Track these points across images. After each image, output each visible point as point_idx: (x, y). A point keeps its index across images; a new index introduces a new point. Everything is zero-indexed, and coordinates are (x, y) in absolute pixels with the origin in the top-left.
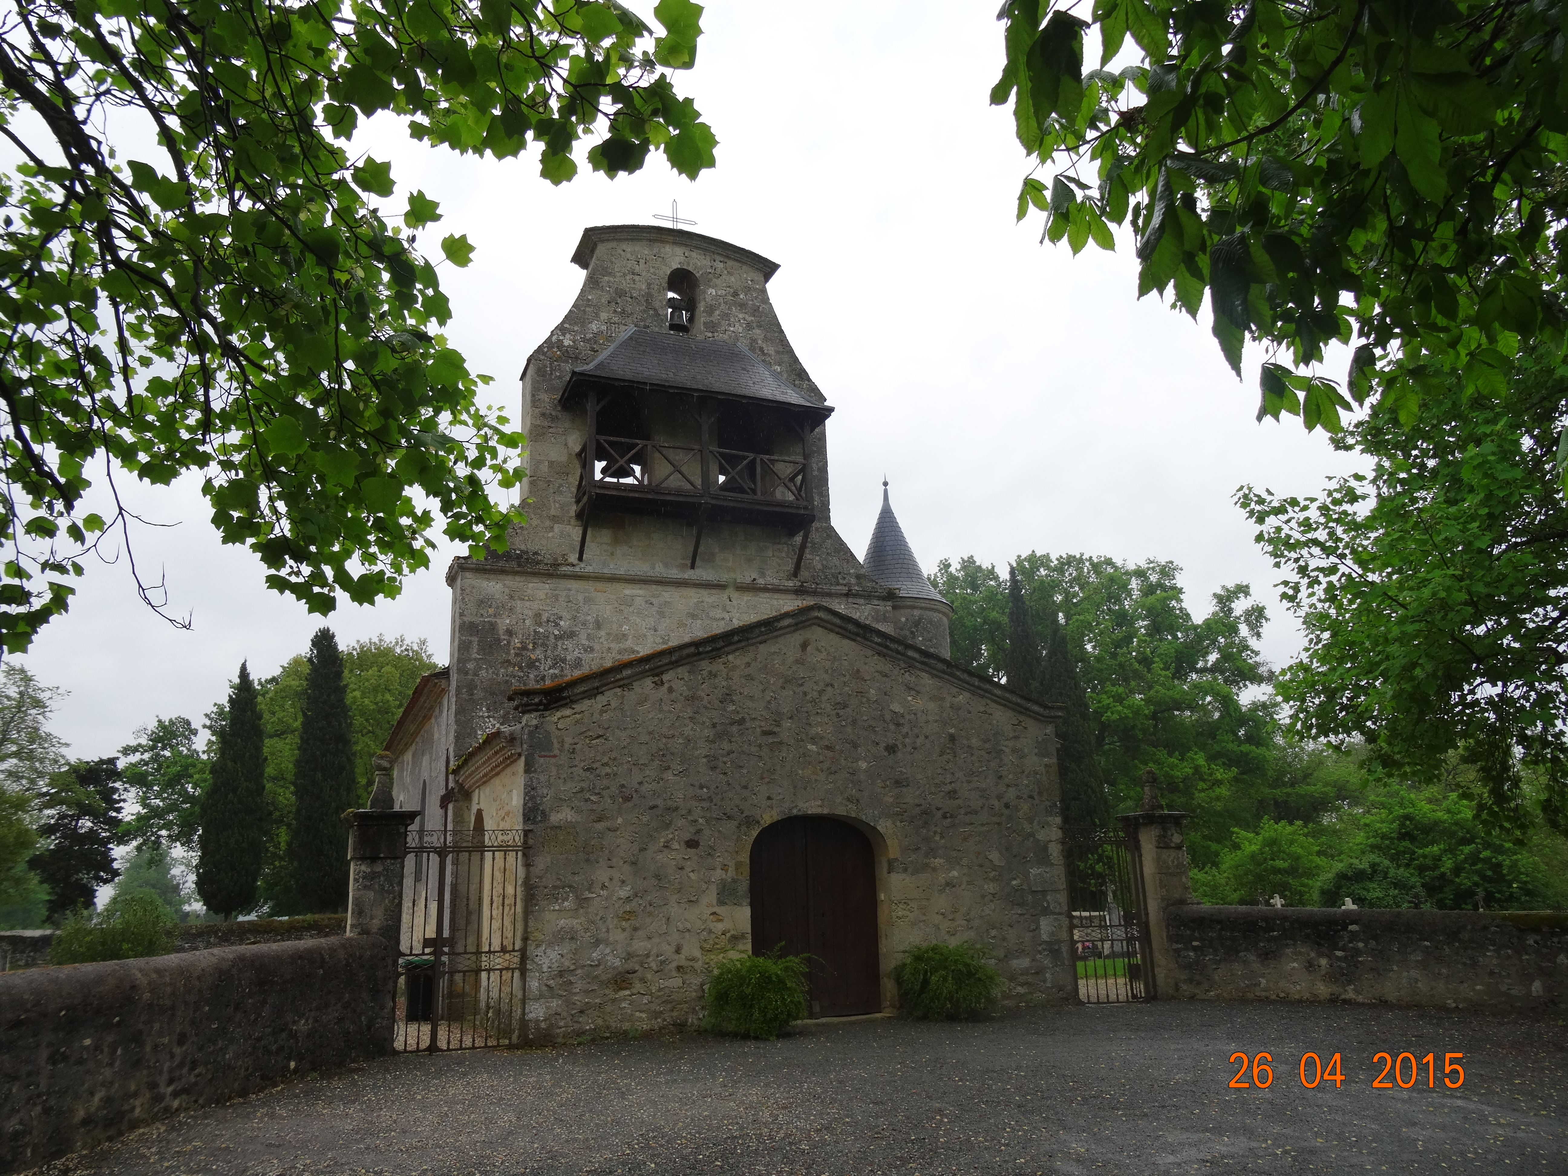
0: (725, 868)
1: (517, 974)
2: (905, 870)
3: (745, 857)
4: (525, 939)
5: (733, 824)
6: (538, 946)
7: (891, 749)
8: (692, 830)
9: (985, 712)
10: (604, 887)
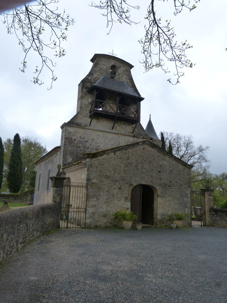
0: (126, 194)
1: (84, 213)
2: (161, 197)
3: (130, 192)
4: (86, 206)
5: (128, 185)
6: (88, 208)
7: (159, 172)
8: (120, 185)
9: (178, 166)
10: (102, 196)
